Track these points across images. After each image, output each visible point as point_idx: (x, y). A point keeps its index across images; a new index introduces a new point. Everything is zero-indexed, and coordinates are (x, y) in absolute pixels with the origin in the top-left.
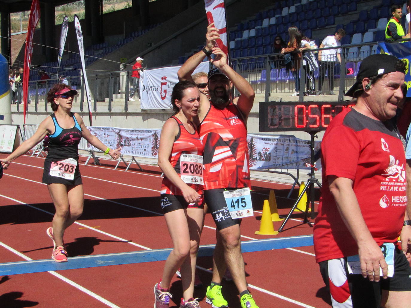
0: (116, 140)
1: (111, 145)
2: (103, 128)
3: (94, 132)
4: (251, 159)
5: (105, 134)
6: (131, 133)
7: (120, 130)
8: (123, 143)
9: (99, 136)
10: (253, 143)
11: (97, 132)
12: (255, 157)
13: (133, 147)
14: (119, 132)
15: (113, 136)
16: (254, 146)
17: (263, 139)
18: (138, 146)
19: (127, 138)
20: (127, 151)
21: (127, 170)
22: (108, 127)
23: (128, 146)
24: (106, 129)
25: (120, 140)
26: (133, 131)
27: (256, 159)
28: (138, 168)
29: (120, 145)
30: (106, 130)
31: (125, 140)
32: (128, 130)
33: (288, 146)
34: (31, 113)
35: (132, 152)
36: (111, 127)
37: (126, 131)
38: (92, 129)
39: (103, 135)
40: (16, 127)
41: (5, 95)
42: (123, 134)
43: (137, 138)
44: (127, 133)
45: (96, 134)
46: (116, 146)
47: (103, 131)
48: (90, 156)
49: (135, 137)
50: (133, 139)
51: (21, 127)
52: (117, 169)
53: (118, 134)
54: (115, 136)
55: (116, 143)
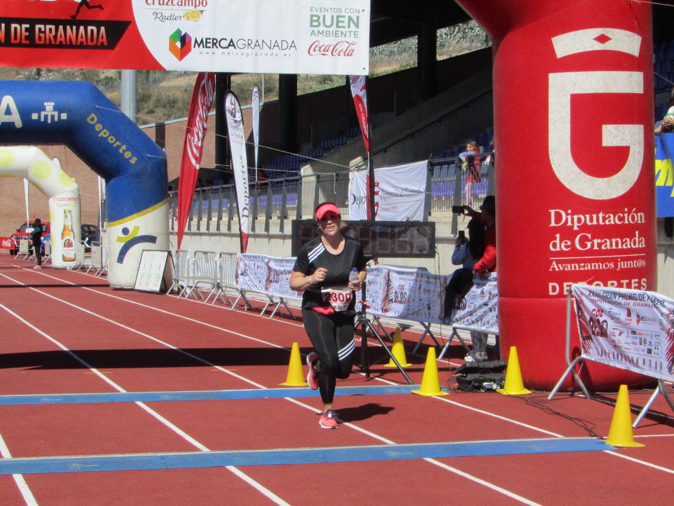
0: (265, 273)
1: (260, 282)
2: (253, 256)
3: (244, 262)
4: (386, 300)
5: (255, 266)
6: (280, 264)
7: (270, 259)
8: (271, 278)
9: (249, 268)
10: (390, 278)
11: (247, 262)
12: (391, 298)
13: (281, 284)
14: (268, 262)
15: (262, 267)
16: (391, 282)
17: (399, 273)
18: (285, 283)
19: (276, 271)
20: (276, 290)
21: (273, 317)
22: (257, 255)
23: (277, 282)
24: (256, 257)
25: (269, 273)
26: (281, 261)
27: (392, 300)
28: (288, 313)
29: (269, 281)
30: (256, 259)
31: (274, 275)
32: (277, 260)
33: (420, 283)
34: (224, 235)
35: (280, 292)
36: (262, 255)
37: (276, 261)
38: (242, 257)
39: (253, 266)
40: (166, 254)
41: (160, 207)
42: (272, 265)
43: (284, 270)
44: (277, 264)
45: (246, 265)
46: (264, 282)
47: (252, 260)
48: (239, 296)
49: (282, 269)
50: (281, 273)
51: (173, 253)
52: (263, 315)
53: (267, 264)
54: (265, 268)
55: (265, 278)
